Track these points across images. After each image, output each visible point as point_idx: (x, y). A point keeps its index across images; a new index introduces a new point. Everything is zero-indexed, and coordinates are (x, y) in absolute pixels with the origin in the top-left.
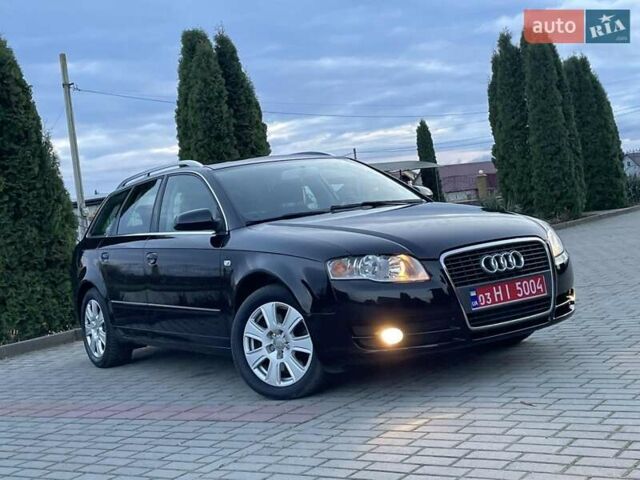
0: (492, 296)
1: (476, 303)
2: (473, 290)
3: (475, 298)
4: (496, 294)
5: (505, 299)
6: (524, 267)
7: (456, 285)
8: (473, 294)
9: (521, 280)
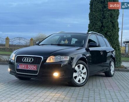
0: (22, 67)
1: (18, 67)
2: (19, 64)
3: (18, 66)
4: (23, 66)
5: (25, 68)
6: (32, 62)
7: (16, 62)
8: (18, 65)
9: (30, 65)
